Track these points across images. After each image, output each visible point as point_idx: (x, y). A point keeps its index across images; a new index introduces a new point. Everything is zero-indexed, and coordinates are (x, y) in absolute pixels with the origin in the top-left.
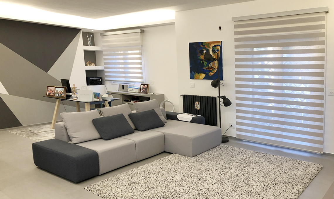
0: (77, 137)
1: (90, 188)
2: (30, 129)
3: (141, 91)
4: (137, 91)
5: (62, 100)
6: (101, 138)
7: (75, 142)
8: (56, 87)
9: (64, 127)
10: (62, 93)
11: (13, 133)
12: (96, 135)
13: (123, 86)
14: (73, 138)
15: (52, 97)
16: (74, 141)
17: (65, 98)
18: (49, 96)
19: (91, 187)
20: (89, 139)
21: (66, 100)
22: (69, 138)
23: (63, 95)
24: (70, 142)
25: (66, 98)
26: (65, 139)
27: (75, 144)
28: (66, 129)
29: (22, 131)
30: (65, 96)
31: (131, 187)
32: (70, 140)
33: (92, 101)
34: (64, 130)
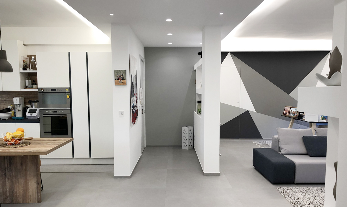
0: (286, 148)
1: (279, 189)
5: (296, 119)
6: (307, 154)
7: (282, 153)
8: (291, 108)
9: (277, 140)
10: (295, 113)
11: (254, 142)
12: (303, 150)
14: (282, 149)
16: (283, 152)
17: (297, 118)
18: (285, 115)
20: (295, 153)
21: (299, 119)
22: (280, 149)
23: (296, 115)
24: (279, 152)
25: (298, 118)
26: (277, 150)
27: (282, 154)
28: (279, 141)
30: (298, 116)
32: (280, 152)
33: (318, 122)
34: (277, 142)
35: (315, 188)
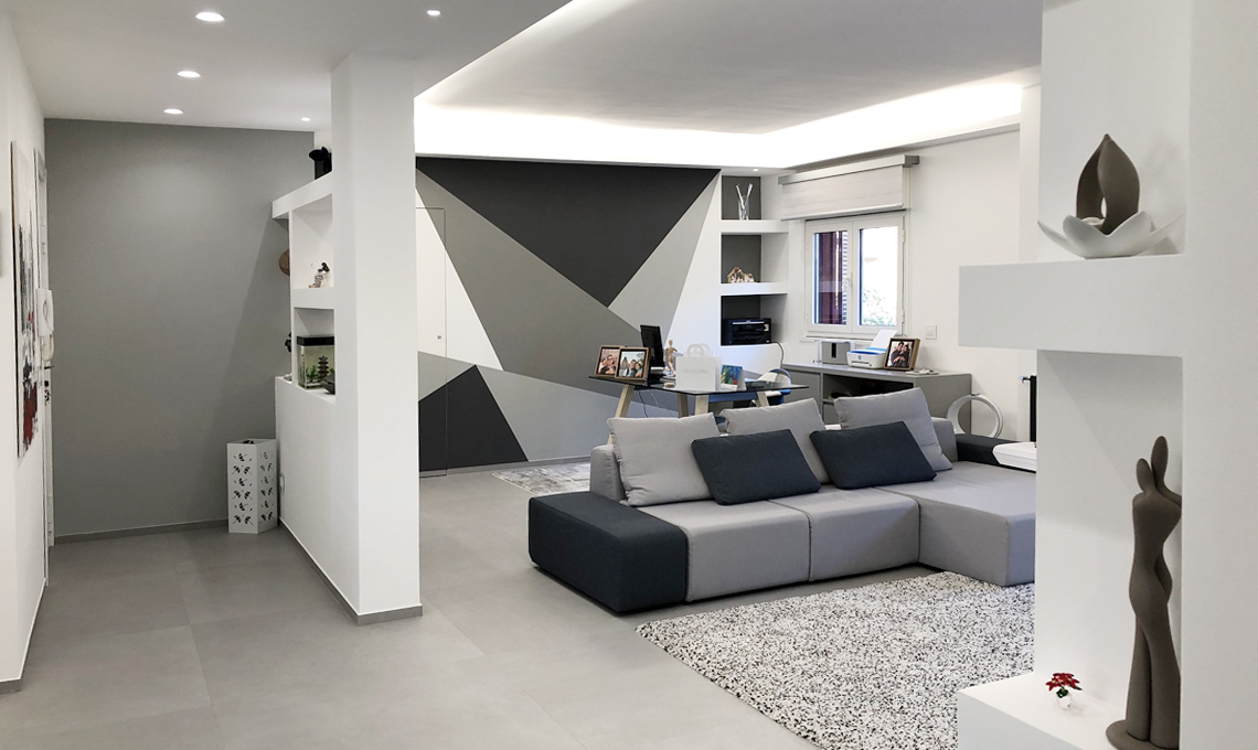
0: (645, 485)
1: (648, 630)
2: (545, 471)
3: (890, 364)
4: (874, 362)
5: (638, 388)
6: (710, 498)
7: (635, 502)
8: (622, 350)
9: (612, 458)
10: (637, 367)
11: (502, 478)
12: (696, 485)
13: (834, 345)
14: (633, 489)
15: (610, 379)
16: (634, 498)
17: (643, 381)
18: (603, 376)
19: (654, 627)
20: (674, 497)
21: (649, 387)
22: (623, 491)
23: (639, 373)
24: (622, 502)
25: (649, 384)
26: (613, 493)
27: (634, 506)
28: (618, 464)
29: (523, 476)
30: (645, 376)
31: (763, 641)
32: (626, 498)
33: (714, 390)
34: (613, 466)
35: (751, 606)
